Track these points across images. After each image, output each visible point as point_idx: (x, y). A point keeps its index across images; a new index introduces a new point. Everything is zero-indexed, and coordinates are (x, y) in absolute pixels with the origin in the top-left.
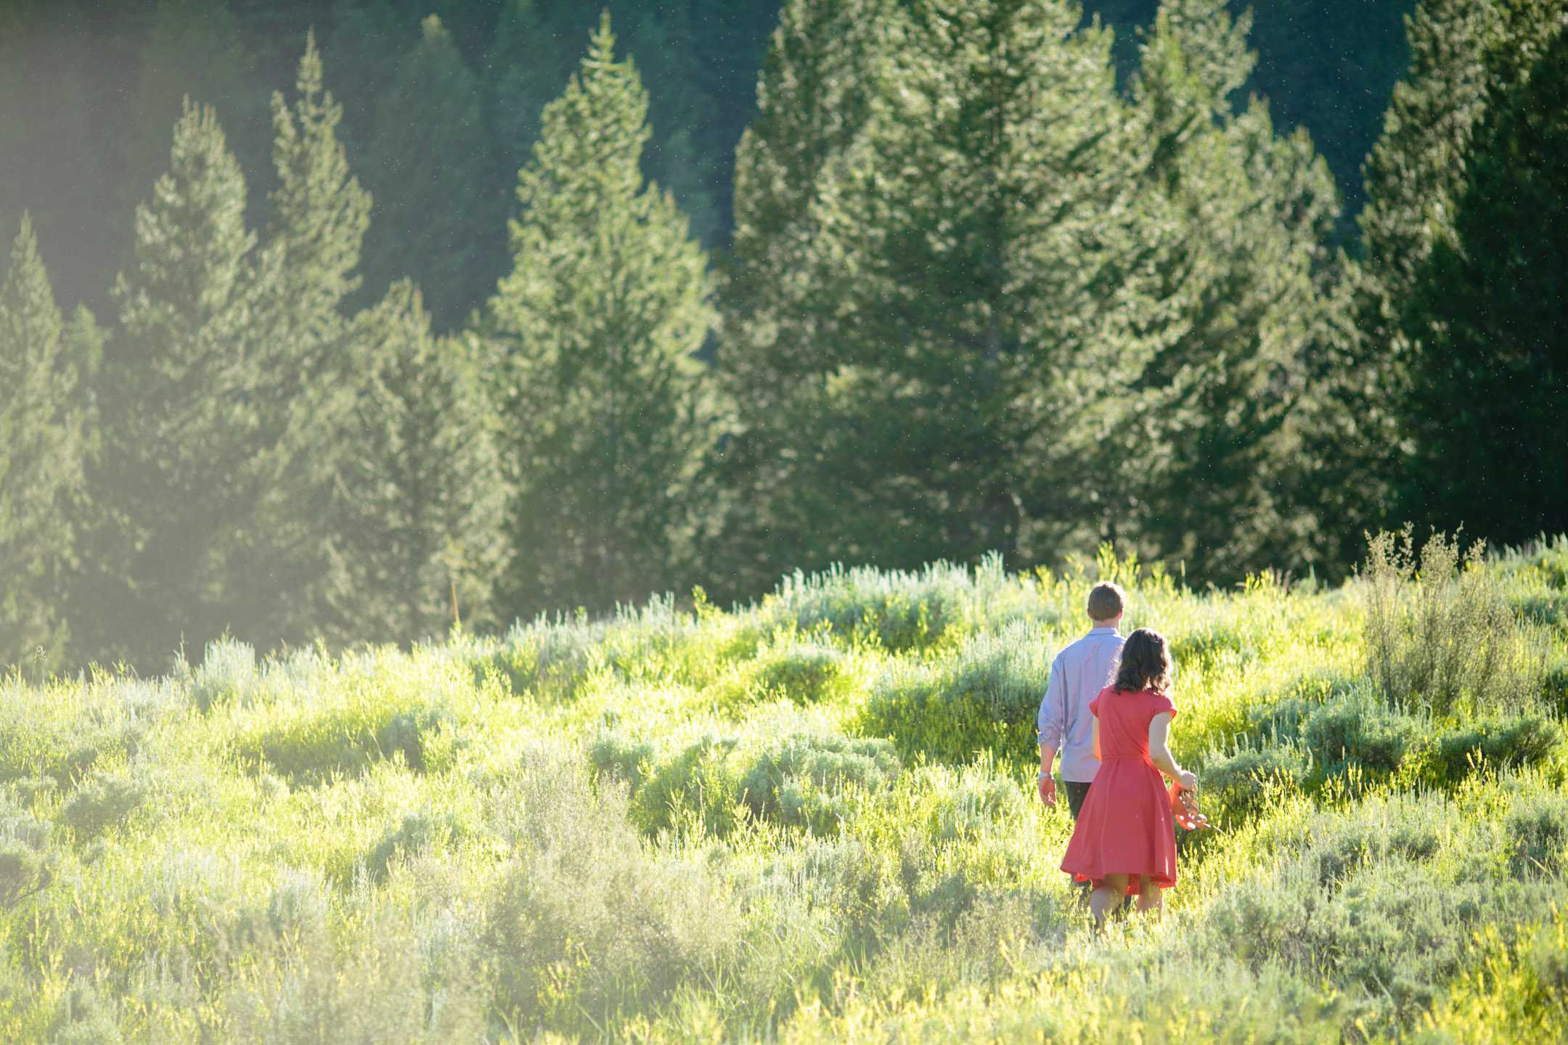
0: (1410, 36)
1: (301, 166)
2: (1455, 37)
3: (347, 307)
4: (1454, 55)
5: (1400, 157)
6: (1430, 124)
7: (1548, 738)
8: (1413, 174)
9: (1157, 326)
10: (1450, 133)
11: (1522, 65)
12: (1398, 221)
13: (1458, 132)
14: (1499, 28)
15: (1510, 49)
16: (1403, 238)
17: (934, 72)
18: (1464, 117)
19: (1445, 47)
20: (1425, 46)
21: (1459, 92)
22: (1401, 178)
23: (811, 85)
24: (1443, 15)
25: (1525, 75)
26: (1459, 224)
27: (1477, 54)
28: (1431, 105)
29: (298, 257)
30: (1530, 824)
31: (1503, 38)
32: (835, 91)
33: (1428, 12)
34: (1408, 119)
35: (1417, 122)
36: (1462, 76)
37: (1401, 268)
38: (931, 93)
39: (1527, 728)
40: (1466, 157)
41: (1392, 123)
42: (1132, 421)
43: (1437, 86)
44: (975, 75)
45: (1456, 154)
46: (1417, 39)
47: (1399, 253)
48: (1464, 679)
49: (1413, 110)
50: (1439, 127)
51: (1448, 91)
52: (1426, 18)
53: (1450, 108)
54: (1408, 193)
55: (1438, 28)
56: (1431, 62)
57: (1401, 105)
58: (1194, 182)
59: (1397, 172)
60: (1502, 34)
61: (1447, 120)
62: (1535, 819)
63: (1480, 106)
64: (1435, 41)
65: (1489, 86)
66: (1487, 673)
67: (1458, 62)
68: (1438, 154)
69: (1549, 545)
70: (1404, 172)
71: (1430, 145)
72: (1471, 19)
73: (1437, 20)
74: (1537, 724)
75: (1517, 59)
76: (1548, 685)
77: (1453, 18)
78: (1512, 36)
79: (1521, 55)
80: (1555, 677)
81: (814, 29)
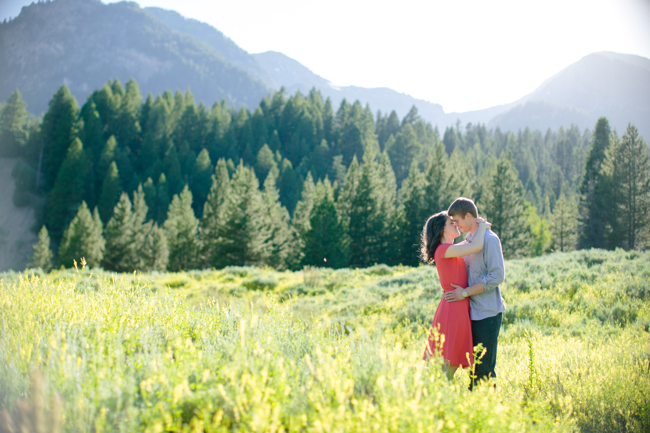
1: (138, 202)
2: (309, 196)
3: (143, 223)
4: (309, 199)
9: (267, 235)
13: (309, 210)
15: (317, 199)
17: (237, 197)
18: (310, 207)
19: (307, 197)
20: (304, 197)
21: (310, 204)
23: (216, 197)
25: (319, 203)
27: (313, 199)
28: (305, 206)
29: (138, 215)
31: (316, 197)
32: (219, 198)
34: (301, 207)
36: (310, 202)
38: (237, 200)
41: (298, 207)
42: (262, 248)
43: (306, 203)
44: (243, 198)
51: (308, 204)
53: (308, 206)
56: (304, 199)
57: (299, 204)
58: (273, 215)
63: (313, 207)
65: (314, 204)
72: (311, 194)
73: (306, 193)
74: (324, 290)
75: (318, 201)
77: (309, 194)
80: (326, 285)
81: (217, 188)
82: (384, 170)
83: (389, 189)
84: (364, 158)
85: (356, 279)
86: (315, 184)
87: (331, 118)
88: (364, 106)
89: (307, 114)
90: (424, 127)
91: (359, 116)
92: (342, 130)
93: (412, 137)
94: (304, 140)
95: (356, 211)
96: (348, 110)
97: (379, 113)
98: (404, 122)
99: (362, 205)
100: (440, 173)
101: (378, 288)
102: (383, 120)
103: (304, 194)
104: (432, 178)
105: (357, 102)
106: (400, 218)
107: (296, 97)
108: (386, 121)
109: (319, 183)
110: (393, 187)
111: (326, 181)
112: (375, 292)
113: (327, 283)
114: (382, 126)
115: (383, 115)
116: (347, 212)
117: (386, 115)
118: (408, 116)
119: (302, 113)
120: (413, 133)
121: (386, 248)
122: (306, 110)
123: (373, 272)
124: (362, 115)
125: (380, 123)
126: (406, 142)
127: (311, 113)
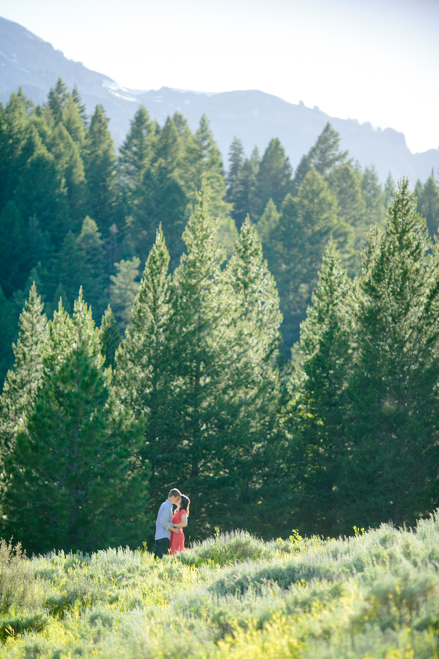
0: (15, 352)
2: (33, 353)
4: (32, 360)
5: (8, 401)
6: (22, 388)
7: (45, 622)
8: (14, 408)
10: (30, 392)
11: (57, 365)
12: (7, 427)
13: (33, 392)
14: (50, 350)
15: (53, 358)
16: (8, 433)
18: (34, 385)
19: (28, 357)
20: (20, 356)
21: (33, 375)
22: (9, 409)
24: (28, 344)
25: (58, 368)
26: (29, 427)
27: (41, 360)
28: (22, 380)
30: (30, 648)
31: (51, 354)
33: (22, 342)
34: (13, 386)
35: (16, 387)
36: (34, 369)
37: (7, 446)
39: (37, 618)
40: (35, 401)
41: (6, 387)
43: (24, 373)
45: (31, 400)
46: (17, 353)
47: (7, 440)
48: (14, 599)
49: (14, 382)
50: (25, 389)
51: (29, 375)
52: (21, 345)
53: (29, 382)
54: (12, 416)
55: (26, 349)
56: (22, 362)
57: (9, 379)
59: (7, 406)
60: (50, 352)
61: (28, 386)
62: (33, 647)
63: (41, 381)
64: (24, 354)
65: (45, 373)
66: (23, 598)
67: (33, 363)
68: (23, 400)
69: (57, 554)
70: (10, 407)
71: (21, 396)
72: (39, 346)
73: (26, 346)
74: (41, 616)
75: (56, 362)
76: (47, 603)
77: (32, 345)
78: (54, 353)
79: (58, 361)
80: (50, 600)
82: (246, 272)
83: (261, 325)
84: (188, 237)
85: (153, 579)
86: (50, 317)
87: (106, 161)
88: (193, 127)
89: (41, 150)
90: (358, 182)
91: (181, 154)
92: (137, 193)
93: (324, 205)
94: (34, 221)
95: (166, 390)
96: (151, 138)
97: (236, 149)
98: (304, 166)
99: (183, 371)
100: (405, 275)
101: (209, 600)
102: (247, 167)
103: (18, 348)
104: (383, 289)
105: (178, 120)
106: (295, 409)
107: (12, 107)
108: (256, 169)
109: (60, 314)
110: (273, 321)
111: (80, 305)
112: (198, 615)
113: (56, 593)
114: (245, 183)
115: (247, 155)
116: (140, 391)
117: (255, 152)
118: (312, 154)
119: (30, 148)
120: (329, 196)
121: (257, 494)
122: (38, 140)
123: (205, 557)
124: (190, 151)
125: (240, 175)
126: (309, 219)
127: (50, 147)
